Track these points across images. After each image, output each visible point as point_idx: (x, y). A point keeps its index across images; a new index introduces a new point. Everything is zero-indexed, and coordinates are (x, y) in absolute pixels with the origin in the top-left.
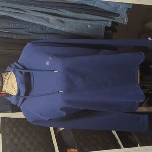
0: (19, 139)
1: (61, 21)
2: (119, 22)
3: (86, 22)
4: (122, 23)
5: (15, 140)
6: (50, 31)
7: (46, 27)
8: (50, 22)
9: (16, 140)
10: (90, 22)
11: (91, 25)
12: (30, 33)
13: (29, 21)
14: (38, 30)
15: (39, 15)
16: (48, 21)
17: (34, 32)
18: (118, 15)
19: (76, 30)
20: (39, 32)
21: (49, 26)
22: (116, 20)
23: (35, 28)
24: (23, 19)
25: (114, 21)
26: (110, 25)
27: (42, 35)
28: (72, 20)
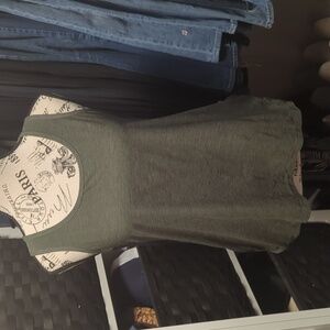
0: (27, 288)
1: (121, 20)
2: (255, 23)
3: (178, 23)
4: (261, 24)
5: (17, 290)
6: (94, 44)
7: (84, 35)
8: (95, 22)
9: (19, 292)
10: (187, 24)
11: (189, 29)
12: (49, 47)
13: (46, 21)
14: (67, 42)
15: (67, 8)
16: (89, 21)
17: (57, 45)
18: (251, 6)
19: (155, 41)
20: (68, 46)
21: (92, 32)
22: (247, 20)
23: (59, 36)
24: (32, 17)
25: (241, 19)
26: (232, 29)
27: (77, 53)
28: (146, 19)
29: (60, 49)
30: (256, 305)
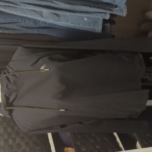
0: (14, 140)
1: (56, 14)
2: (118, 14)
3: (82, 15)
4: (121, 15)
6: (43, 25)
7: (39, 21)
8: (44, 15)
9: (10, 141)
10: (86, 15)
11: (88, 18)
12: (23, 27)
13: (21, 15)
14: (31, 24)
15: (31, 9)
16: (42, 16)
17: (26, 26)
18: (116, 6)
19: (72, 23)
20: (31, 26)
21: (43, 20)
22: (114, 13)
23: (27, 22)
24: (15, 13)
25: (112, 13)
26: (108, 17)
27: (36, 30)
28: (68, 13)
29: (28, 28)
30: (121, 145)
